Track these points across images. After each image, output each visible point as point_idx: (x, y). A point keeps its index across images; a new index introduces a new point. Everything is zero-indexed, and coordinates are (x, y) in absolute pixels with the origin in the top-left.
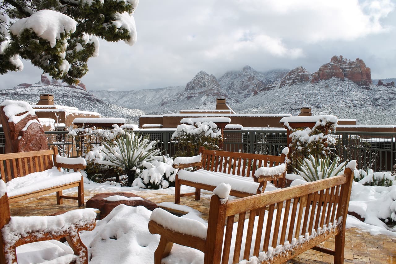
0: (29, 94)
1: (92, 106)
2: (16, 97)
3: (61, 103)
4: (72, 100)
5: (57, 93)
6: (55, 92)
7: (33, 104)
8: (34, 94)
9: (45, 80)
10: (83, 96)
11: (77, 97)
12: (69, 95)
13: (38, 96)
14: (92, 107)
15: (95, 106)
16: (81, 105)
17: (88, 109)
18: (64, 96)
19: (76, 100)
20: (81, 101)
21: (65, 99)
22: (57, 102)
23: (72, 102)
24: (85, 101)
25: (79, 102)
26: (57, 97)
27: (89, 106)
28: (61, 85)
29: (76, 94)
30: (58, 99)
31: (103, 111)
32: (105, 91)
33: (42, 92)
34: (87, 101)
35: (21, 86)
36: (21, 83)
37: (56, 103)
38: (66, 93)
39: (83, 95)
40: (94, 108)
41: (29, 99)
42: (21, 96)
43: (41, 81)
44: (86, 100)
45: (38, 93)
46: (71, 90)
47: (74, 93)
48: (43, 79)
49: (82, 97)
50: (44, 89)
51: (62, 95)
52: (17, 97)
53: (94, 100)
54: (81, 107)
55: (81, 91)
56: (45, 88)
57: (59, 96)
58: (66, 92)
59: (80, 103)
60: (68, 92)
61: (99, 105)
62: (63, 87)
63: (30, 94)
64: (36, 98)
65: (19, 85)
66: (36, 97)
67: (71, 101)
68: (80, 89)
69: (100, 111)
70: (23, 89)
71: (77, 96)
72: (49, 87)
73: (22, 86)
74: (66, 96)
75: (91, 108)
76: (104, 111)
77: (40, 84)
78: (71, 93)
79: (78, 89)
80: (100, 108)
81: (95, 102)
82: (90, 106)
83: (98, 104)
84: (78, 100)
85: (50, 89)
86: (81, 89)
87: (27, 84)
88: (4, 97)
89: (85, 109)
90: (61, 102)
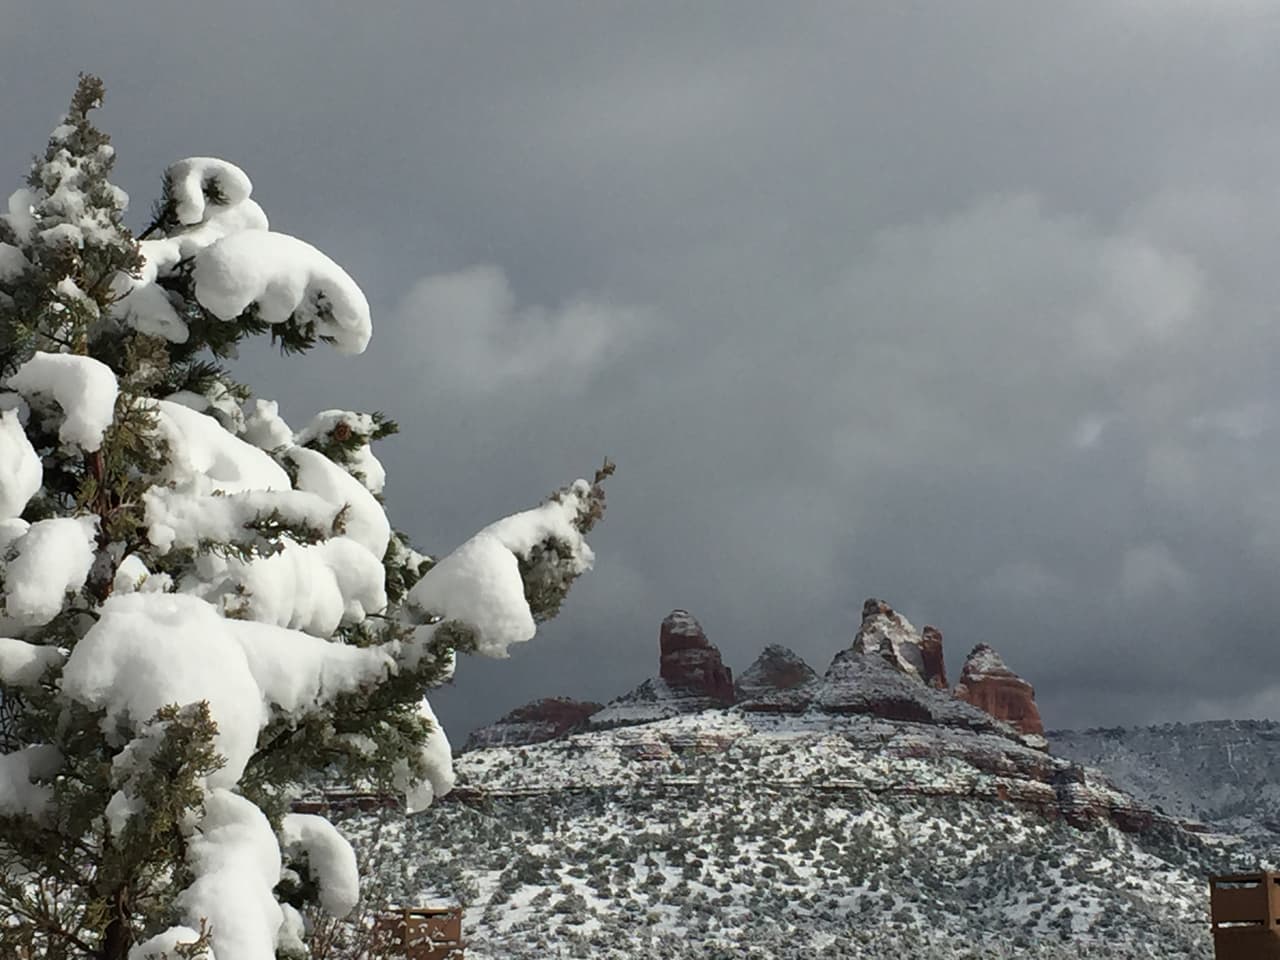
0: (552, 792)
1: (1055, 874)
2: (451, 817)
3: (793, 850)
4: (893, 823)
5: (769, 773)
6: (755, 761)
7: (567, 867)
8: (588, 791)
9: (692, 668)
10: (985, 782)
11: (936, 794)
12: (868, 782)
13: (617, 800)
14: (1060, 882)
15: (1096, 866)
16: (968, 860)
17: (1023, 897)
18: (829, 796)
19: (922, 820)
20: (966, 830)
21: (835, 815)
22: (762, 850)
23: (892, 843)
24: (1009, 829)
25: (948, 842)
26: (766, 807)
27: (1029, 868)
28: (808, 701)
29: (924, 766)
30: (774, 817)
31: (1163, 913)
32: (1228, 723)
33: (650, 765)
34: (1025, 823)
35: (519, 728)
36: (522, 702)
37: (753, 856)
38: (842, 771)
39: (985, 780)
40: (1074, 890)
41: (547, 835)
42: (485, 809)
43: (662, 674)
44: (1015, 821)
45: (617, 778)
46: (885, 739)
47: (911, 763)
48: (675, 655)
49: (982, 796)
50: (665, 738)
51: (806, 782)
52: (458, 820)
53: (1088, 813)
54: (965, 883)
55: (970, 741)
56: (673, 732)
57: (782, 790)
58: (843, 762)
59: (957, 847)
60: (859, 755)
61: (1139, 857)
62: (822, 717)
63: (559, 786)
64: (601, 821)
65: (507, 714)
66: (601, 813)
67: (888, 831)
68: (963, 724)
69: (1125, 908)
70: (505, 755)
71: (939, 783)
72: (712, 723)
73: (532, 728)
74: (844, 789)
75: (1047, 891)
76: (1173, 908)
77: (654, 698)
78: (884, 767)
79: (949, 723)
80: (1133, 880)
81: (1104, 835)
82: (1038, 870)
83: (1128, 847)
84: (944, 825)
85: (718, 739)
86: (979, 729)
87: (568, 707)
88: (365, 822)
89: (1001, 896)
90: (790, 843)
